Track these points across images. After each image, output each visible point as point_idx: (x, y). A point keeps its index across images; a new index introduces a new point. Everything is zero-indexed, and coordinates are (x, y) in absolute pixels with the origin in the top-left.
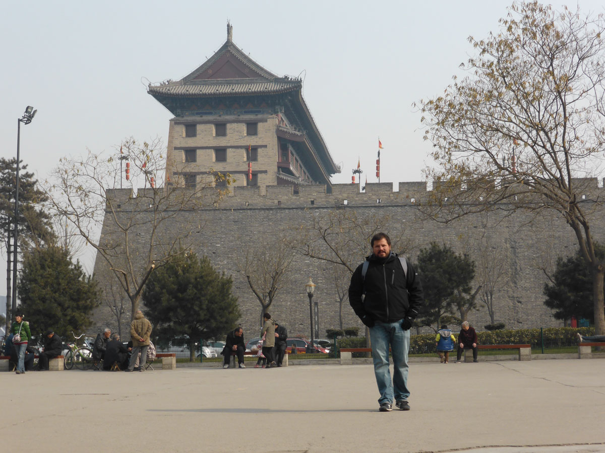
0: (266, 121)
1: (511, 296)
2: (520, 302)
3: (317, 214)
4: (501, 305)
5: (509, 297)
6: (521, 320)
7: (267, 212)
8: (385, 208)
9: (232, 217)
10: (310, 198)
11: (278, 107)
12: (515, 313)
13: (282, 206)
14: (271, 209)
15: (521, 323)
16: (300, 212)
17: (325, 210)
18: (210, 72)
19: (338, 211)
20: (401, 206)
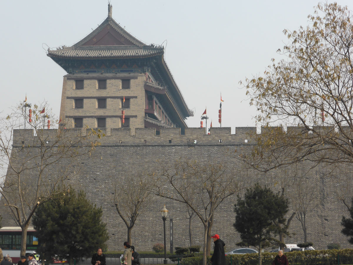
0: (137, 78)
1: (320, 215)
2: (327, 220)
3: (174, 150)
4: (312, 222)
5: (318, 216)
6: (327, 234)
7: (136, 148)
8: (225, 147)
9: (109, 152)
10: (168, 138)
11: (145, 68)
12: (322, 228)
13: (147, 144)
14: (139, 146)
15: (327, 236)
16: (160, 148)
17: (180, 147)
18: (95, 40)
19: (189, 148)
20: (237, 145)
